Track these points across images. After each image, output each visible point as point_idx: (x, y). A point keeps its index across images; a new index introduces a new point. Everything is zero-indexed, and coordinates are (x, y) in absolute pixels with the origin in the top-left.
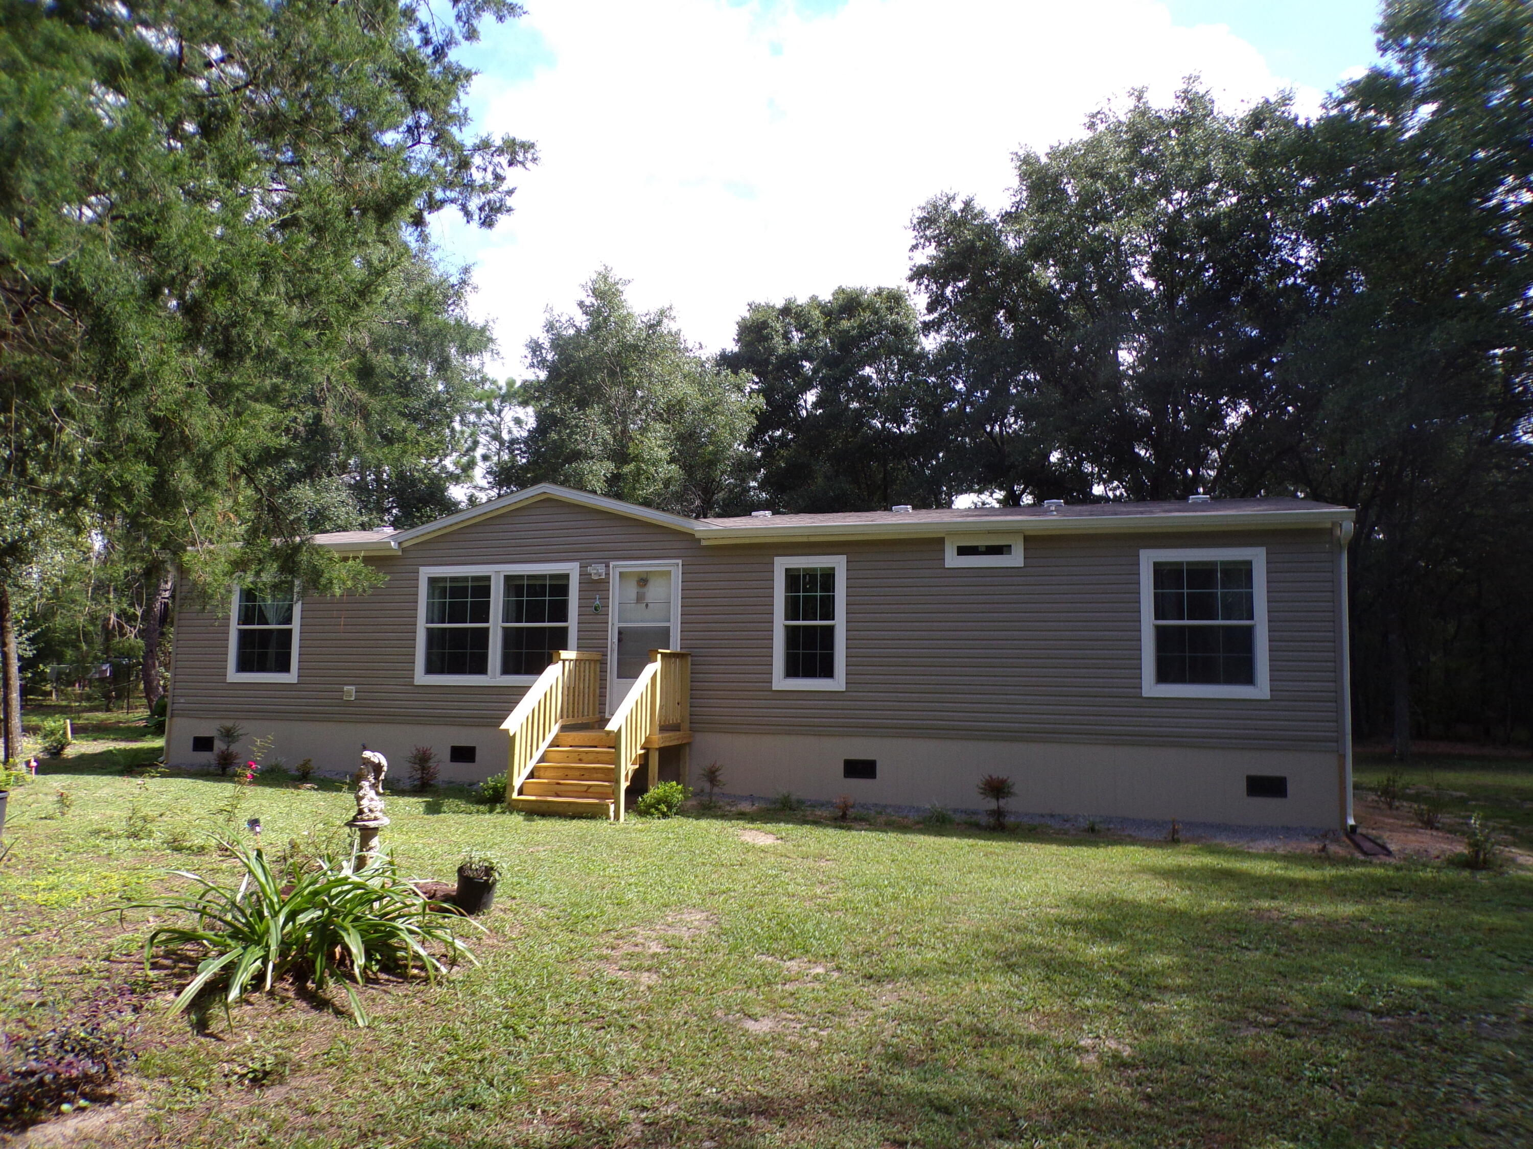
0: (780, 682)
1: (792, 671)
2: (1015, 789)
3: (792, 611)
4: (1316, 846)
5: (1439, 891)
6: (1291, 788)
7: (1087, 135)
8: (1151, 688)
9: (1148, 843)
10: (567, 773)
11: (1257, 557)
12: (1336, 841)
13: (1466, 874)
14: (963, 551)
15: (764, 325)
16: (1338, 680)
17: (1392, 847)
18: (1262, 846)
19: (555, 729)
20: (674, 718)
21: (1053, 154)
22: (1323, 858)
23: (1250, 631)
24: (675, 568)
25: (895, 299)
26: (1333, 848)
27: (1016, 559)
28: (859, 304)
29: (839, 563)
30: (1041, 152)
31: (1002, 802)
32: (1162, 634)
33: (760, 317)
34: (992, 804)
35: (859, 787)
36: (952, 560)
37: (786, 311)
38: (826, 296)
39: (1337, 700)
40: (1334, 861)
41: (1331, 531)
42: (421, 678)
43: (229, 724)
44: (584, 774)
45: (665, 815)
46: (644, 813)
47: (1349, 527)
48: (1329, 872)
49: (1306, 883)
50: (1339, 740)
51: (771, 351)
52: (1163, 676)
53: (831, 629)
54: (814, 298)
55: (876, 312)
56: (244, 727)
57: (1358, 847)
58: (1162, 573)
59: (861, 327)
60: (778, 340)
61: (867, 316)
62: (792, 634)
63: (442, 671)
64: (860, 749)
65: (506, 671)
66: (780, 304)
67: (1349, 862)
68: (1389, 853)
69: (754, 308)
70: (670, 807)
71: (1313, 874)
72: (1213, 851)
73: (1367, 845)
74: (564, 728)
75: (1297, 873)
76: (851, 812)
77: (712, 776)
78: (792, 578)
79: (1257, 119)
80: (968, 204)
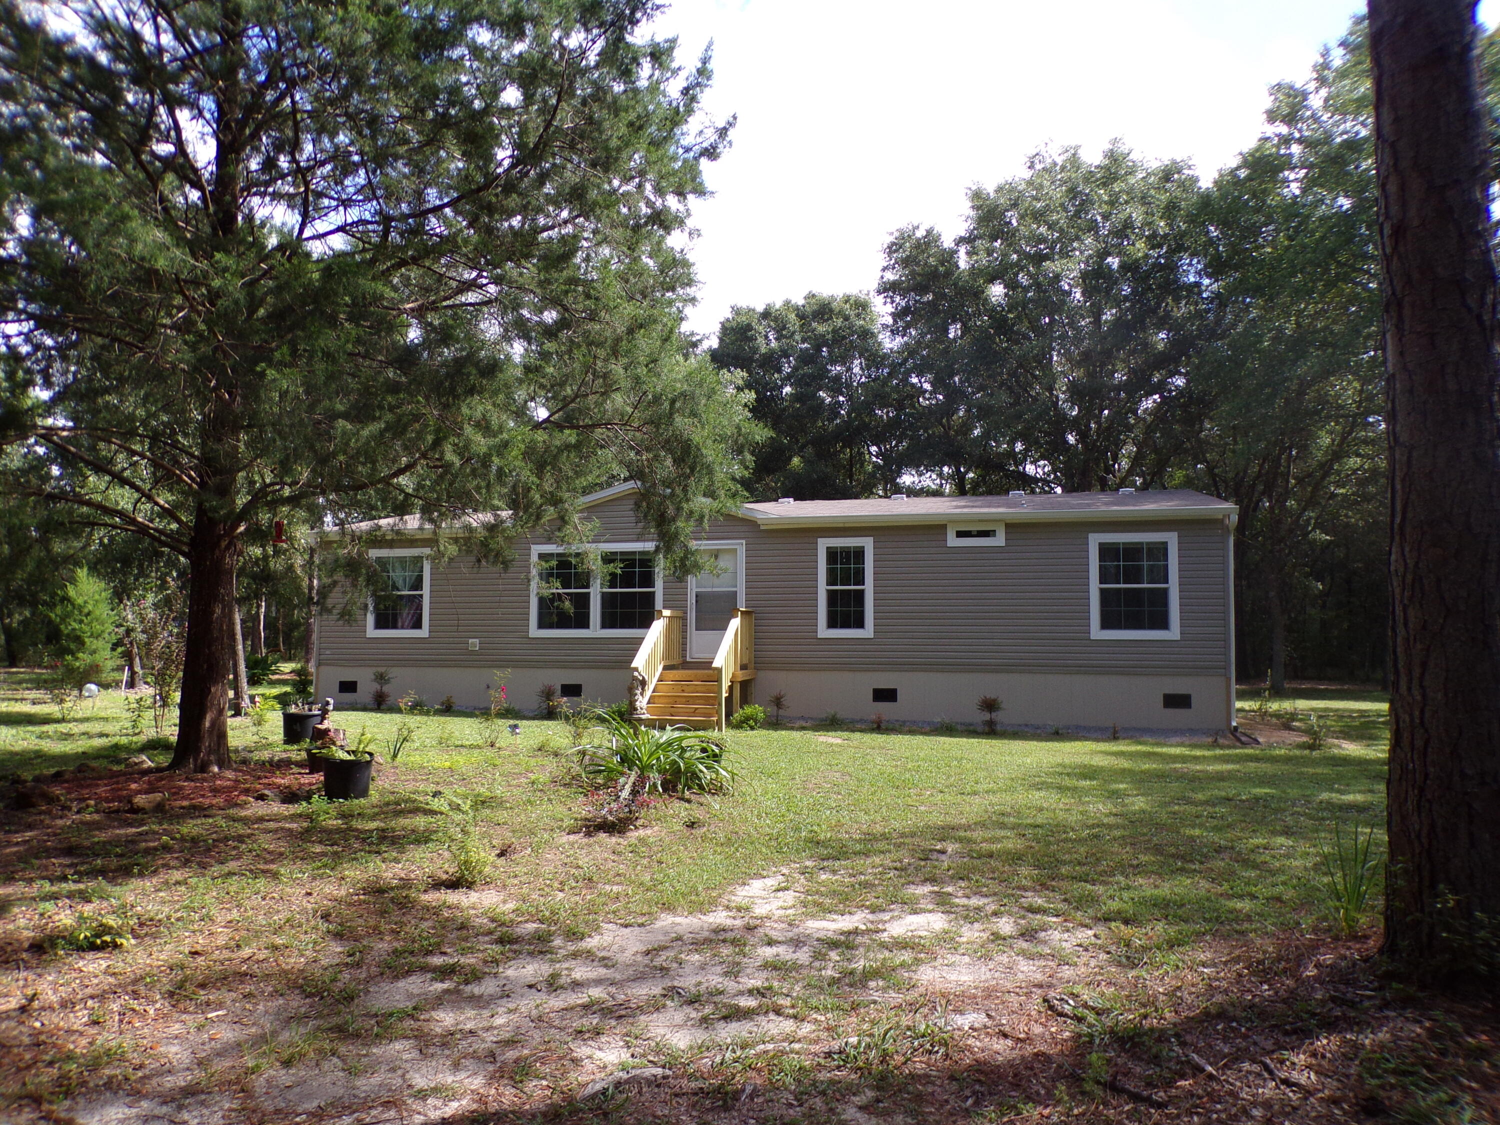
0: (824, 632)
1: (832, 623)
2: (1003, 706)
3: (832, 579)
4: (1210, 740)
5: (1287, 760)
6: (1194, 702)
7: (1027, 174)
8: (1097, 632)
9: (1097, 740)
10: (675, 700)
11: (1172, 539)
12: (1225, 737)
13: (1307, 752)
14: (960, 534)
15: (749, 327)
16: (1226, 625)
17: (1261, 740)
18: (1175, 740)
19: (660, 668)
20: (745, 661)
21: (999, 190)
22: (1215, 745)
23: (1165, 592)
24: (740, 546)
25: (861, 306)
26: (1221, 741)
27: (999, 540)
28: (831, 310)
29: (868, 543)
30: (990, 188)
31: (994, 715)
32: (1105, 595)
33: (744, 319)
34: (987, 716)
35: (885, 708)
36: (953, 541)
37: (766, 314)
38: (799, 300)
39: (1226, 640)
40: (1222, 747)
41: (1222, 521)
42: (535, 632)
43: (382, 670)
44: (689, 700)
45: (752, 728)
46: (738, 726)
47: (1235, 518)
48: (1219, 752)
49: (1204, 757)
50: (1226, 668)
51: (755, 350)
52: (1106, 624)
53: (862, 592)
54: (787, 303)
55: (846, 318)
56: (394, 672)
57: (1239, 740)
58: (1106, 551)
59: (835, 331)
60: (761, 341)
61: (839, 322)
62: (832, 597)
63: (551, 626)
64: (885, 681)
65: (604, 626)
66: (760, 308)
67: (1229, 747)
68: (1258, 743)
69: (737, 311)
70: (756, 721)
71: (1207, 753)
72: (1140, 743)
73: (1243, 739)
74: (665, 668)
75: (1198, 753)
76: (883, 726)
77: (778, 702)
78: (832, 555)
79: (1167, 174)
80: (929, 232)
